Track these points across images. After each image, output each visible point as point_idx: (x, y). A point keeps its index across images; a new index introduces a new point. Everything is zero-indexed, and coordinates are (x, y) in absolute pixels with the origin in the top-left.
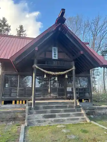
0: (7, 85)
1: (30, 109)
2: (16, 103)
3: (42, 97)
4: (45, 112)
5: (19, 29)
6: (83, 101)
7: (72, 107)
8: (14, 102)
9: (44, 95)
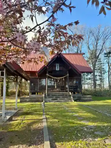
0: (32, 84)
1: (45, 96)
2: (37, 94)
3: (52, 91)
4: (53, 97)
8: (36, 93)
9: (53, 89)
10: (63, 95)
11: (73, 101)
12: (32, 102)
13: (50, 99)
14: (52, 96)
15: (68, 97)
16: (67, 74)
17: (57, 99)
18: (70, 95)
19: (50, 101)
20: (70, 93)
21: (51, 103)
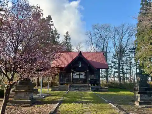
0: (61, 77)
2: (65, 85)
3: (76, 83)
4: (76, 88)
5: (66, 35)
6: (96, 85)
7: (87, 87)
8: (64, 84)
9: (77, 82)
10: (84, 86)
11: (91, 91)
12: (61, 91)
13: (74, 89)
14: (76, 86)
15: (87, 88)
16: (87, 70)
17: (79, 89)
18: (90, 87)
19: (73, 91)
20: (90, 85)
21: (74, 92)
